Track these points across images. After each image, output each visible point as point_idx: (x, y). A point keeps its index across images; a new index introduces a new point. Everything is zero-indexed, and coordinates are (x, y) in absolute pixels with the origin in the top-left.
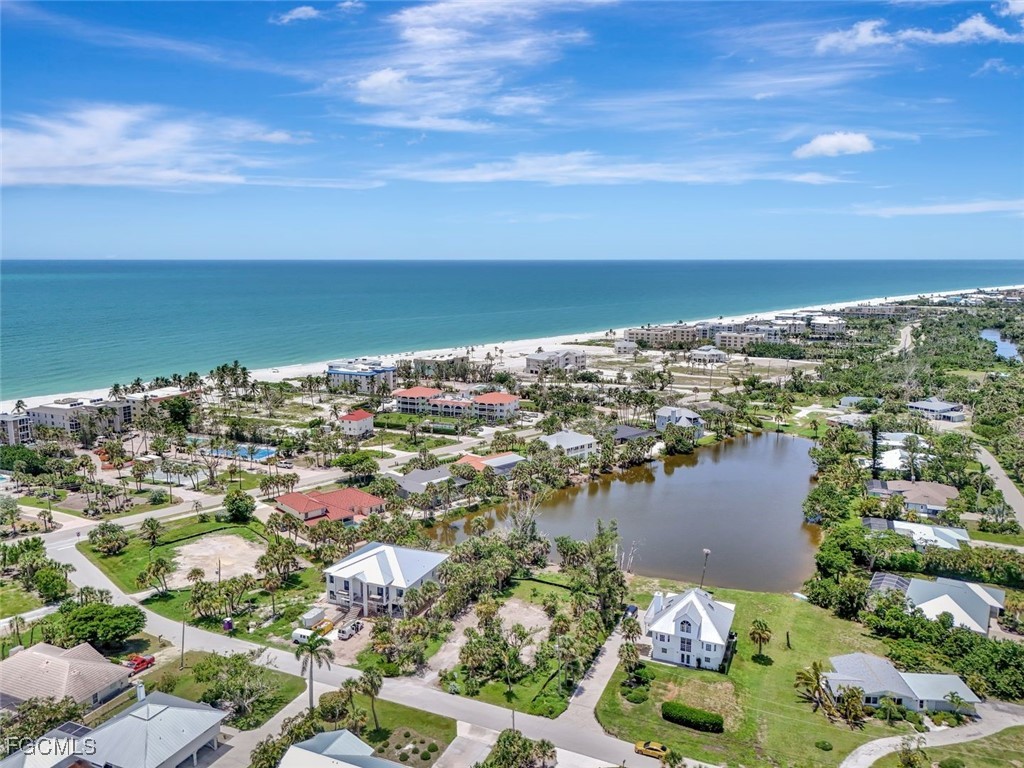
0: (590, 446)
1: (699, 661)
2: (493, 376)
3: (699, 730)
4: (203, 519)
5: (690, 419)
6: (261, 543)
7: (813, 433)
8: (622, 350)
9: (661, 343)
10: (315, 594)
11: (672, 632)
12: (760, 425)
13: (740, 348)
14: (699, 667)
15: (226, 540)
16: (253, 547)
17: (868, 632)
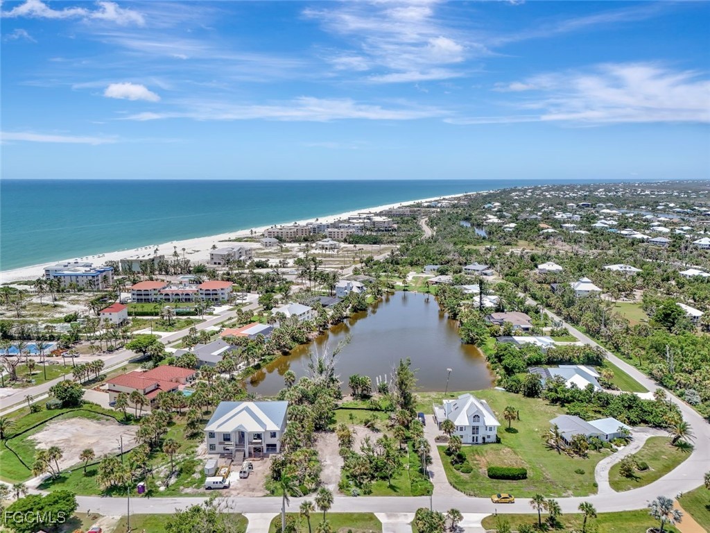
0: (308, 312)
1: (484, 438)
2: (191, 269)
3: (515, 480)
4: (35, 409)
5: (359, 287)
6: (107, 420)
7: (426, 289)
8: (268, 244)
9: (291, 238)
10: (192, 449)
11: (468, 424)
12: (393, 288)
13: (342, 239)
14: (484, 443)
15: (73, 423)
16: (103, 424)
17: (548, 402)
